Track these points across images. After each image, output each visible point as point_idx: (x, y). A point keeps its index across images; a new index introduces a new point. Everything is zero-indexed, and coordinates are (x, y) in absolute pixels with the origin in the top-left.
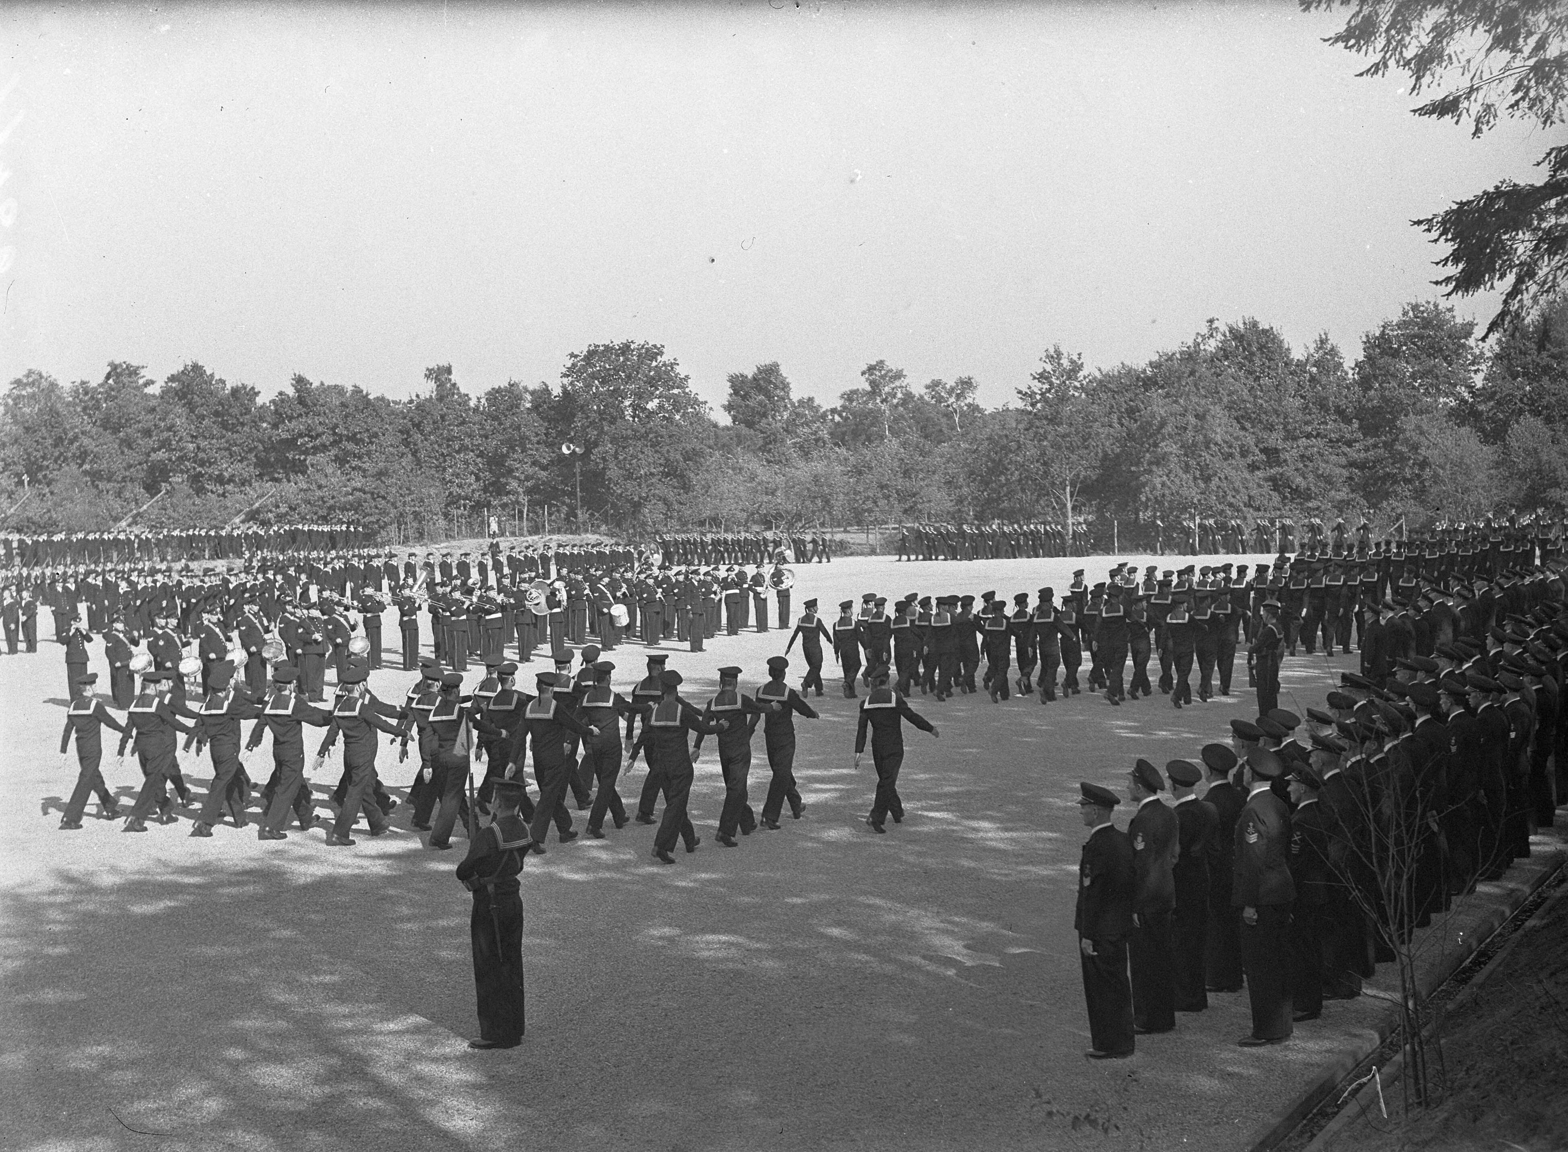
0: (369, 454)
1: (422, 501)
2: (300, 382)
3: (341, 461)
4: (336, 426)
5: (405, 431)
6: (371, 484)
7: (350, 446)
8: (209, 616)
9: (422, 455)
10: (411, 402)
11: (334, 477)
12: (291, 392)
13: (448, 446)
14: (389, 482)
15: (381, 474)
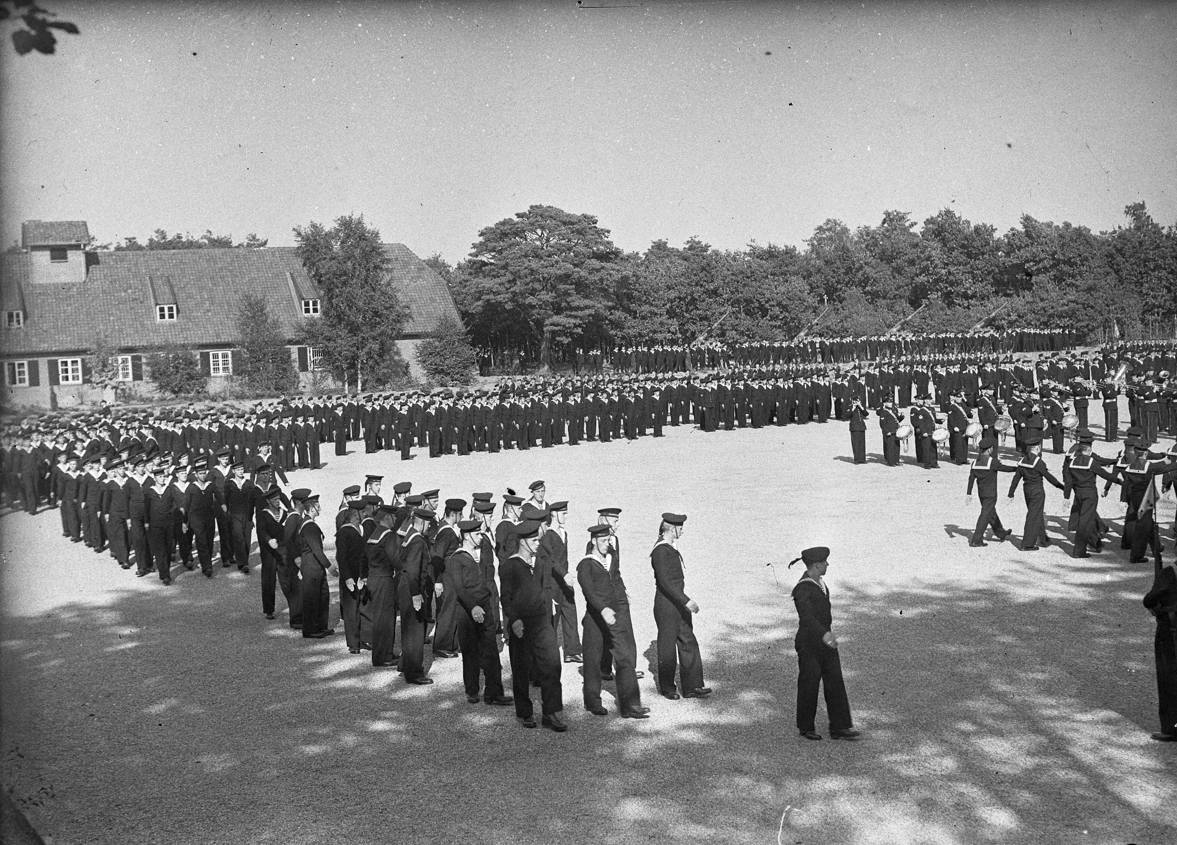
0: (1080, 274)
1: (1123, 309)
2: (1027, 220)
3: (1058, 279)
4: (1055, 253)
5: (1110, 256)
6: (1083, 297)
7: (1066, 268)
8: (955, 398)
9: (1124, 274)
10: (1115, 232)
11: (1054, 292)
12: (1020, 228)
13: (1145, 266)
14: (1096, 295)
15: (1089, 290)
